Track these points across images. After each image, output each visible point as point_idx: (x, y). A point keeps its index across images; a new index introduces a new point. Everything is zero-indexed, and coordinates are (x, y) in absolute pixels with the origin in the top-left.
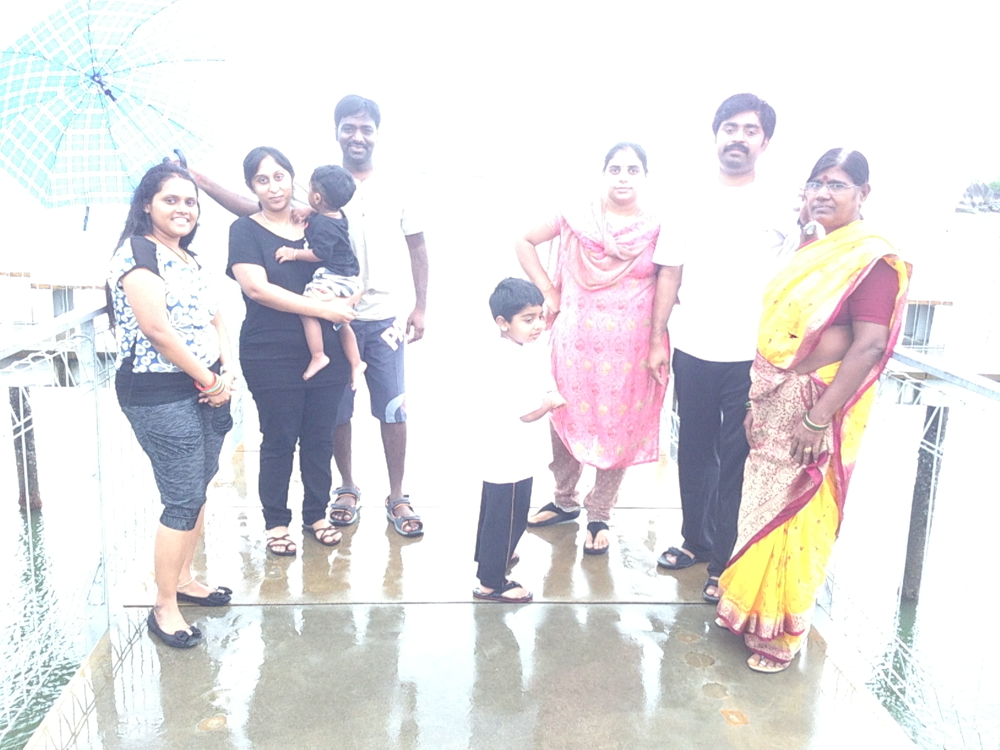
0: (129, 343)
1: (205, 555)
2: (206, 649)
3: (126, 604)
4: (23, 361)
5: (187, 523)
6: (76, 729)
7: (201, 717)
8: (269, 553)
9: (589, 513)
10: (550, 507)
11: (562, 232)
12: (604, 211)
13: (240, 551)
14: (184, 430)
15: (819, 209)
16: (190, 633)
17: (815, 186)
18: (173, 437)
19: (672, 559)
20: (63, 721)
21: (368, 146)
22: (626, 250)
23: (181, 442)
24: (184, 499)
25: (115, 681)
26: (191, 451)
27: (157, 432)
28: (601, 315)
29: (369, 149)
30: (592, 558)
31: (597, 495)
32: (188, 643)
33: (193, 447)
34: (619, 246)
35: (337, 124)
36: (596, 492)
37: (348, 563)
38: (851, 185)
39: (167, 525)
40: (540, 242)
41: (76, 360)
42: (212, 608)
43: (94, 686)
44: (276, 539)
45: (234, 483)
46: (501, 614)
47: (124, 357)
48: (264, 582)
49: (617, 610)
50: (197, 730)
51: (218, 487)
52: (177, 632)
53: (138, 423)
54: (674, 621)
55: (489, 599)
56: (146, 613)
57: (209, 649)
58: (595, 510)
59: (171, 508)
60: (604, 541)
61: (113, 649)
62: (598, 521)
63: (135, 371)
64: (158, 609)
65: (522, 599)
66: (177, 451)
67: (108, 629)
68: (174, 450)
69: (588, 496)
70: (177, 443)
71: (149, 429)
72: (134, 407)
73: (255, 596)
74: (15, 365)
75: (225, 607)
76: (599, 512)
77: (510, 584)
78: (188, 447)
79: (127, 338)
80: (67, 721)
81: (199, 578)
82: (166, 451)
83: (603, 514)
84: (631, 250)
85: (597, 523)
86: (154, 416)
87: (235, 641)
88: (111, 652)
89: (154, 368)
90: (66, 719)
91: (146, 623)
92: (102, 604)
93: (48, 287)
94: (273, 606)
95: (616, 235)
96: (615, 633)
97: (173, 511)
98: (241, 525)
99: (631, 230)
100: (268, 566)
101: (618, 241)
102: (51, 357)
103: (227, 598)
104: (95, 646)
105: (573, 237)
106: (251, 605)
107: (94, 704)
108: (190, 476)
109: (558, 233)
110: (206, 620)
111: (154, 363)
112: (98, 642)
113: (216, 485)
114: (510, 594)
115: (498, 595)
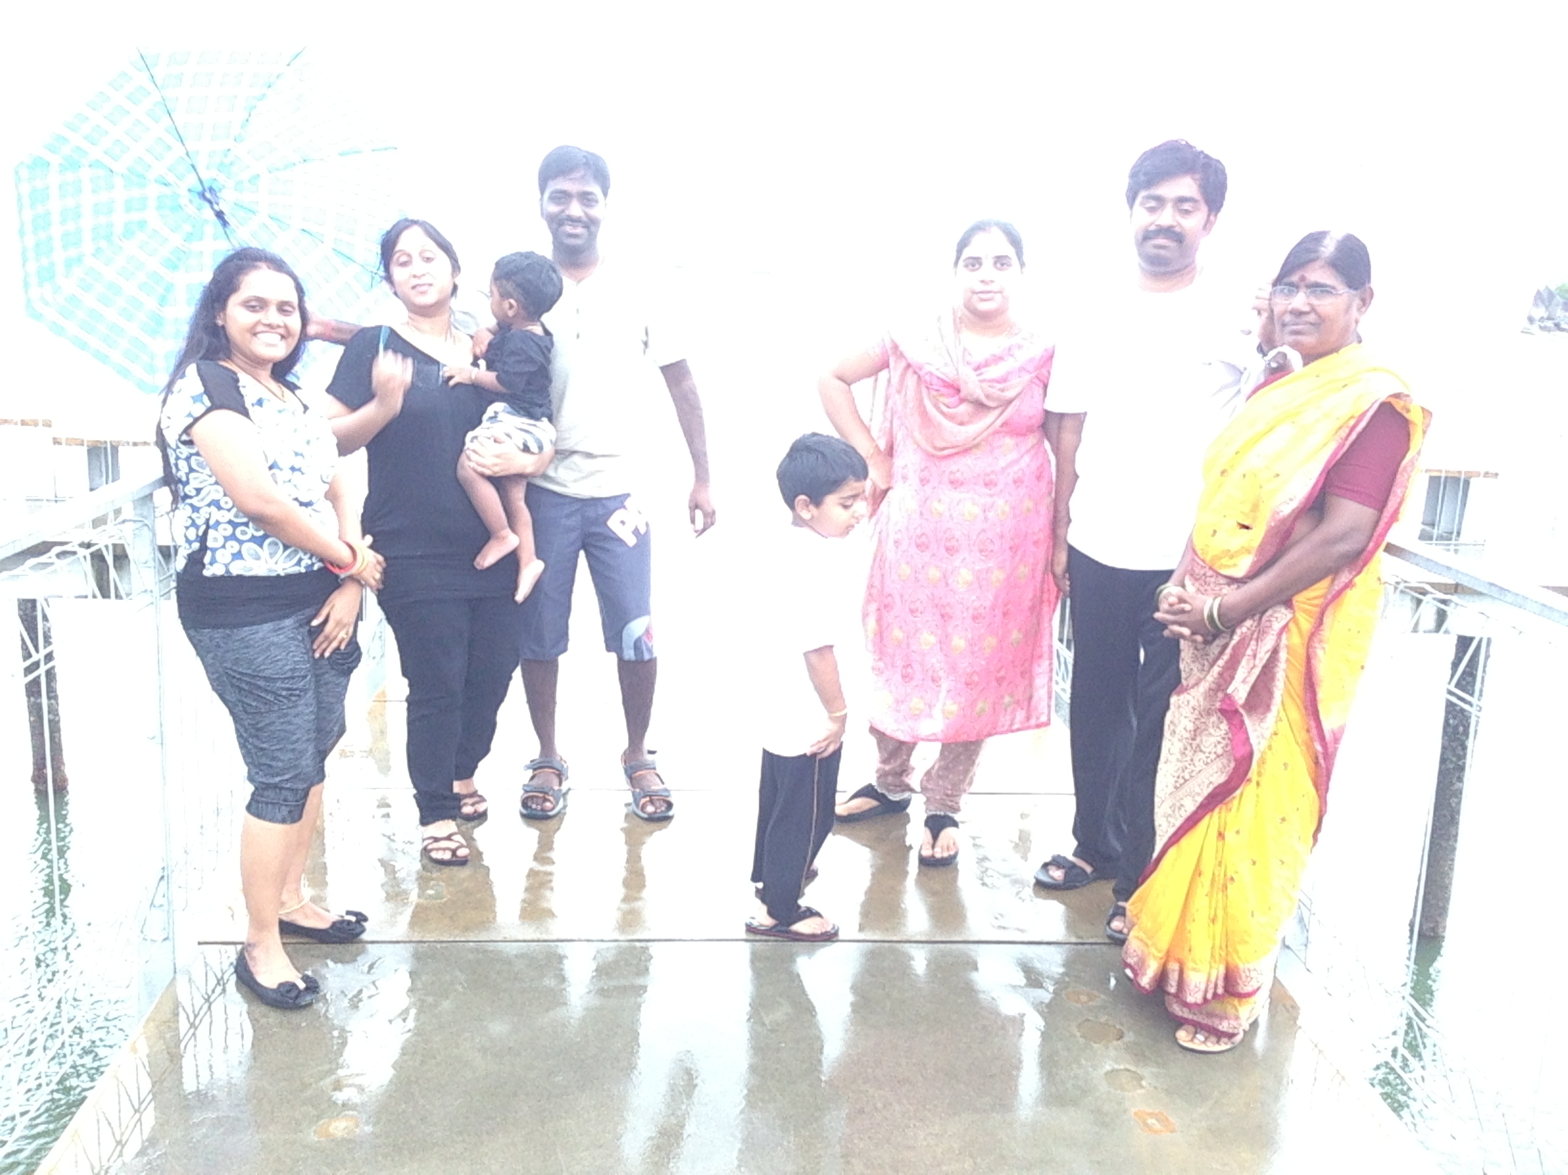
0: (197, 527)
1: (325, 863)
2: (327, 1011)
3: (201, 940)
4: (43, 559)
5: (290, 812)
6: (122, 1134)
7: (319, 1117)
8: (426, 861)
9: (928, 799)
10: (868, 792)
11: (892, 363)
12: (958, 331)
13: (380, 857)
14: (284, 665)
15: (1295, 327)
16: (302, 985)
17: (1286, 291)
18: (265, 677)
19: (1058, 874)
20: (103, 1123)
21: (591, 224)
22: (994, 391)
23: (279, 684)
24: (284, 774)
25: (184, 1060)
26: (293, 698)
27: (240, 670)
28: (956, 495)
29: (593, 228)
30: (933, 872)
31: (941, 773)
32: (298, 1001)
33: (297, 692)
34: (984, 385)
35: (542, 190)
36: (940, 767)
37: (549, 878)
38: (1342, 289)
39: (259, 816)
40: (859, 379)
41: (126, 556)
42: (338, 946)
43: (150, 1067)
44: (436, 840)
45: (371, 751)
46: (792, 959)
47: (190, 551)
48: (416, 907)
49: (973, 954)
50: (313, 1138)
51: (346, 757)
52: (281, 985)
53: (211, 655)
54: (1061, 970)
55: (770, 935)
56: (232, 954)
57: (332, 1010)
58: (938, 797)
59: (263, 789)
60: (952, 845)
61: (180, 1009)
62: (942, 813)
63: (207, 573)
64: (249, 949)
65: (822, 934)
66: (272, 699)
67: (174, 978)
68: (268, 697)
69: (928, 773)
70: (271, 686)
71: (228, 665)
72: (207, 630)
73: (401, 928)
74: (31, 565)
75: (355, 946)
76: (944, 800)
77: (805, 912)
78: (289, 692)
79: (193, 521)
80: (109, 1124)
81: (315, 900)
82: (255, 700)
83: (950, 803)
84: (1002, 390)
85: (940, 816)
86: (237, 644)
87: (373, 998)
88: (177, 1015)
89: (237, 569)
90: (107, 1119)
91: (232, 970)
92: (165, 940)
93: (79, 442)
94: (432, 944)
95: (977, 368)
96: (969, 990)
97: (266, 793)
98: (383, 816)
99: (1001, 358)
100: (423, 881)
101: (981, 378)
102: (87, 552)
103: (358, 930)
104: (153, 1006)
105: (910, 372)
106: (398, 942)
107: (150, 1097)
108: (294, 738)
109: (885, 365)
110: (327, 965)
111: (238, 559)
112: (157, 1000)
113: (343, 754)
114: (803, 927)
115: (783, 928)
